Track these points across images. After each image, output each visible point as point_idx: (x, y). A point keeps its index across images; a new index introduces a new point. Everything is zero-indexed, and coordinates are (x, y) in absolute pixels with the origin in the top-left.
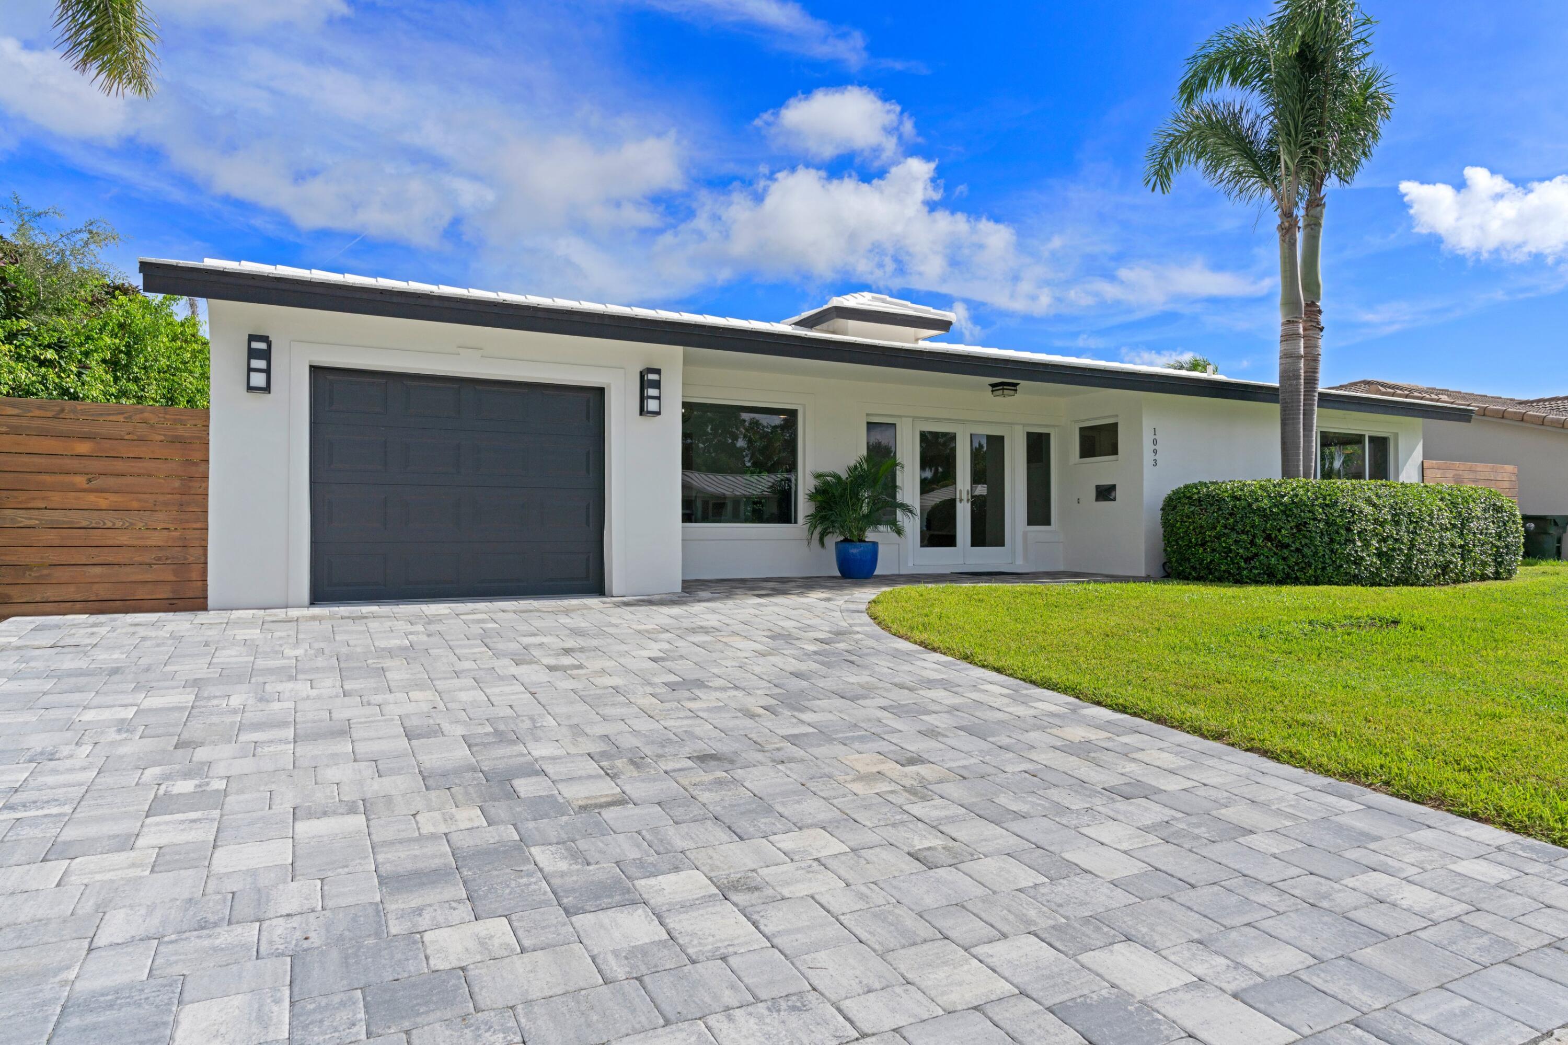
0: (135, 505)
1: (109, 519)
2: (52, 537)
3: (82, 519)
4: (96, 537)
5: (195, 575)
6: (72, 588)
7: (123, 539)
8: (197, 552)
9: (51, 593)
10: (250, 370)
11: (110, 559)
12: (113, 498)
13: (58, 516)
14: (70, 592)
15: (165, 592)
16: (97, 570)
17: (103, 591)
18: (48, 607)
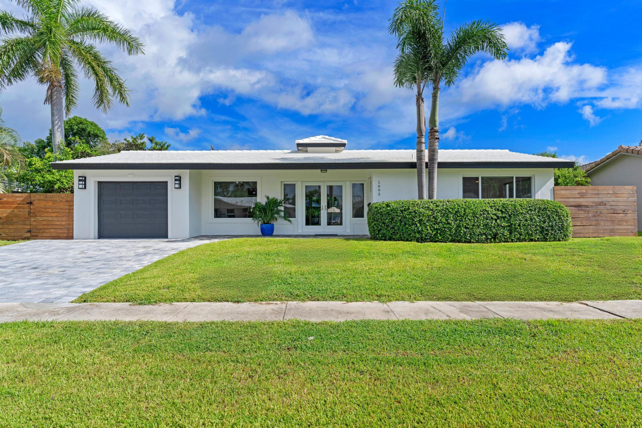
0: (60, 216)
1: (55, 219)
2: (45, 223)
3: (50, 219)
4: (53, 223)
5: (71, 231)
6: (48, 234)
7: (58, 223)
8: (71, 226)
9: (45, 235)
10: (79, 184)
11: (55, 228)
12: (56, 214)
13: (46, 218)
14: (48, 235)
15: (65, 235)
16: (53, 230)
17: (54, 235)
18: (45, 238)
